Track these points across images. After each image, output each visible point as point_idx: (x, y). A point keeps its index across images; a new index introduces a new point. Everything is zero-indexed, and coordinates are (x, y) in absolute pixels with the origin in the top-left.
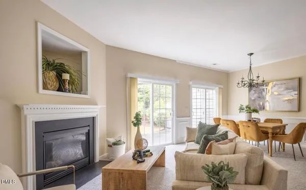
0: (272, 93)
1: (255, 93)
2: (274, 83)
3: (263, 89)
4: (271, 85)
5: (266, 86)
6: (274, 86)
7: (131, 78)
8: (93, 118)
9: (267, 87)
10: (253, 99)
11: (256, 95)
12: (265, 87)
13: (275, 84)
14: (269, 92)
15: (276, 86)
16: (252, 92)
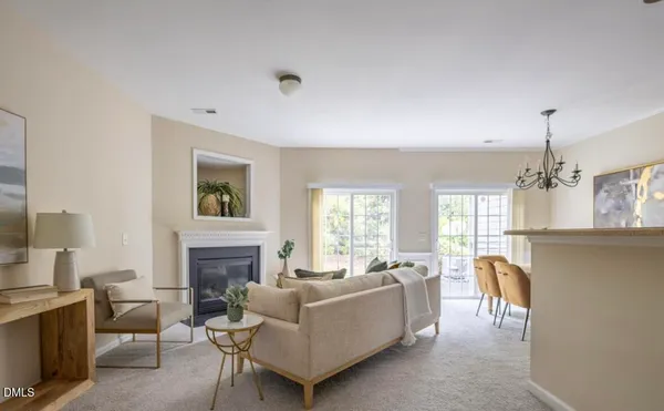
0: (651, 196)
1: (609, 196)
2: (656, 167)
3: (628, 187)
4: (646, 174)
5: (635, 177)
6: (656, 177)
7: (313, 190)
8: (259, 247)
9: (636, 181)
10: (603, 212)
11: (611, 202)
12: (631, 182)
13: (658, 173)
14: (641, 194)
15: (660, 175)
16: (602, 194)
